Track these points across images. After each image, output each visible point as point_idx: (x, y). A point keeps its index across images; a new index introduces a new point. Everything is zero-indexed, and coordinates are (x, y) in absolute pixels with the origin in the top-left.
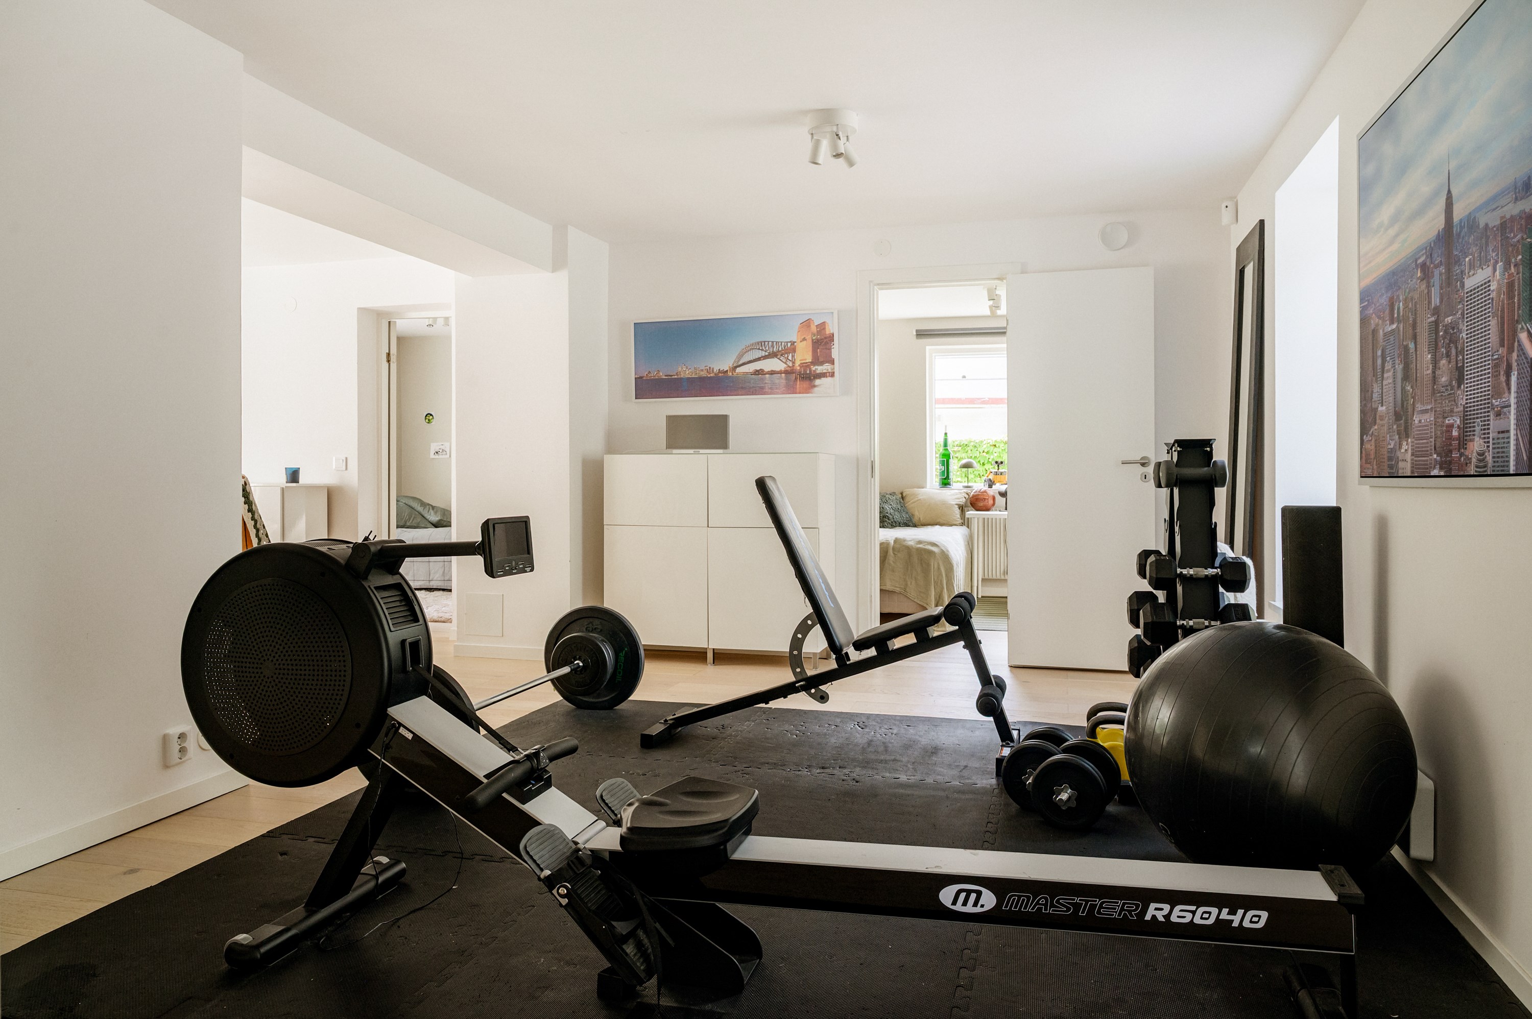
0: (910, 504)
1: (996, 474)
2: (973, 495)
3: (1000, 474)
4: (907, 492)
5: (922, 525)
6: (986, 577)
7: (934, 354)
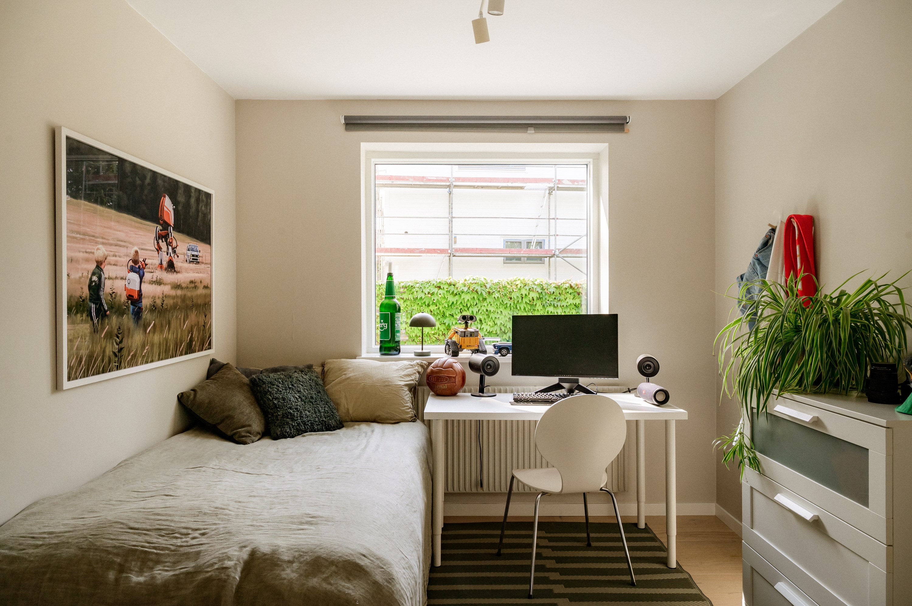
0: (333, 387)
1: (464, 334)
2: (432, 371)
3: (469, 335)
4: (333, 363)
5: (352, 421)
6: (450, 490)
7: (373, 160)
